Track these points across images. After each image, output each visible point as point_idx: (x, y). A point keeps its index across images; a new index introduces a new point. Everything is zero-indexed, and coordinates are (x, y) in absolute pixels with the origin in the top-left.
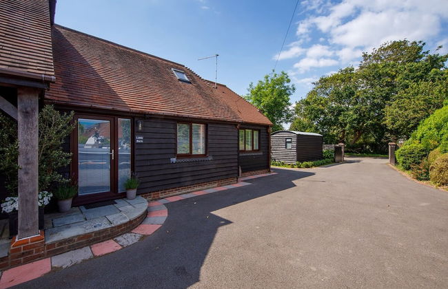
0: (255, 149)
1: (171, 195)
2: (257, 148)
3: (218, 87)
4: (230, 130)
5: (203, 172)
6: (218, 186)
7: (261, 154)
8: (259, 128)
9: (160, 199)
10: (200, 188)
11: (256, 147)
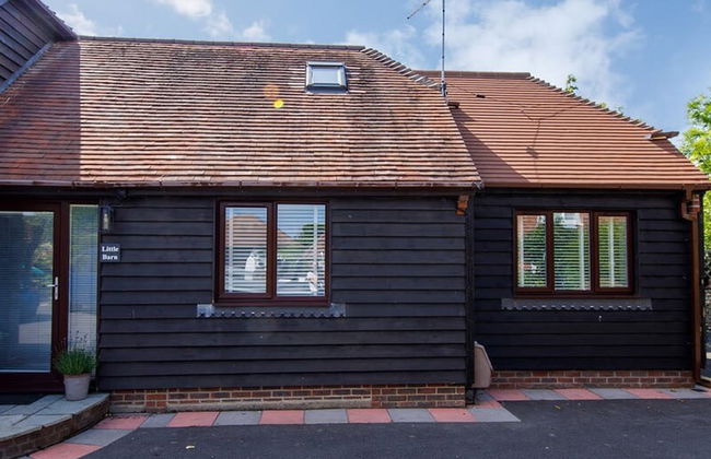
0: (603, 284)
1: (200, 405)
2: (624, 284)
3: (450, 81)
4: (429, 217)
5: (310, 353)
6: (374, 406)
7: (644, 304)
8: (629, 204)
9: (166, 411)
10: (300, 401)
11: (613, 278)
